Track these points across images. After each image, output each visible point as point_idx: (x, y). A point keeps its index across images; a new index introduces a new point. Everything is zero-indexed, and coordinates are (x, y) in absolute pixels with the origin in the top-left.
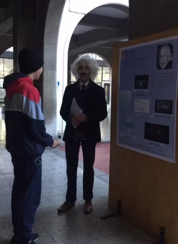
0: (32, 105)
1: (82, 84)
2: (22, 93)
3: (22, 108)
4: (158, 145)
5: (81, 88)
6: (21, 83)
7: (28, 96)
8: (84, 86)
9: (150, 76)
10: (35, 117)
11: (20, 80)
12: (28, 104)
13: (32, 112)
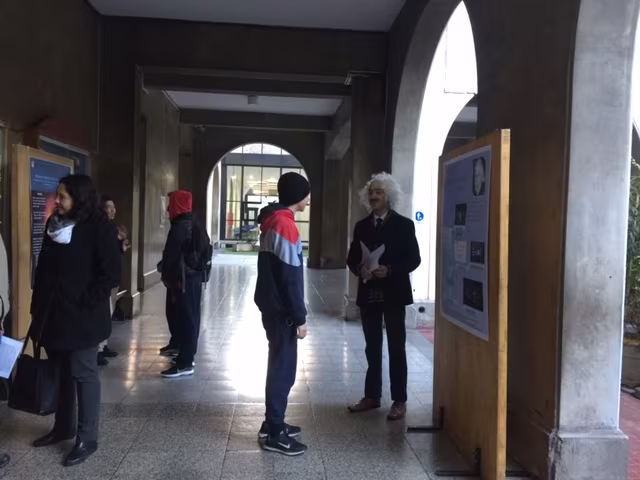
0: (286, 245)
1: (376, 217)
2: (276, 230)
3: (273, 248)
4: (473, 313)
5: (376, 223)
6: (278, 217)
7: (282, 234)
8: (379, 220)
9: (468, 206)
10: (287, 261)
11: (276, 212)
12: (280, 243)
13: (284, 255)
